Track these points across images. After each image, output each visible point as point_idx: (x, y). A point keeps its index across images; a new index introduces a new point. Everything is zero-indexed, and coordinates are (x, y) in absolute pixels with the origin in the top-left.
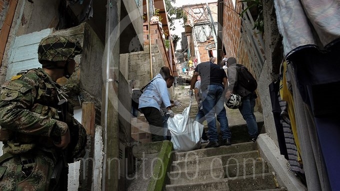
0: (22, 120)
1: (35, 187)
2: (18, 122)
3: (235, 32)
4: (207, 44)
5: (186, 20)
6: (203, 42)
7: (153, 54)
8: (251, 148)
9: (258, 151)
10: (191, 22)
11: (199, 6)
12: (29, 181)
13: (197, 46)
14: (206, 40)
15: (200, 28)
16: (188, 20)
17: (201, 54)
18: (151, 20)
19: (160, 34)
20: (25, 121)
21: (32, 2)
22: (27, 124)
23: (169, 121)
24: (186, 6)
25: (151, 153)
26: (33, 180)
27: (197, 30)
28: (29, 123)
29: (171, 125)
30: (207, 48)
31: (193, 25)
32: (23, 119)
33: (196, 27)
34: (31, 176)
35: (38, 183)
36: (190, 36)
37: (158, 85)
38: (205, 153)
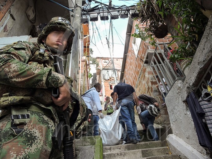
0: (13, 67)
1: (26, 150)
2: (7, 69)
3: (135, 72)
4: (109, 81)
5: (98, 65)
6: (107, 79)
7: (81, 79)
8: (160, 145)
9: (168, 147)
10: (101, 67)
11: (106, 59)
12: (18, 142)
13: (103, 81)
14: (109, 79)
15: (106, 71)
16: (99, 65)
17: (105, 87)
18: (82, 58)
19: (87, 68)
20: (15, 68)
21: (14, 20)
22: (18, 71)
23: (100, 122)
24: (99, 58)
25: (85, 145)
26: (24, 139)
27: (104, 72)
28: (21, 70)
29: (102, 125)
30: (110, 83)
31: (102, 69)
32: (13, 65)
33: (103, 70)
34: (22, 133)
35: (31, 145)
36: (99, 76)
37: (93, 94)
38: (126, 147)
